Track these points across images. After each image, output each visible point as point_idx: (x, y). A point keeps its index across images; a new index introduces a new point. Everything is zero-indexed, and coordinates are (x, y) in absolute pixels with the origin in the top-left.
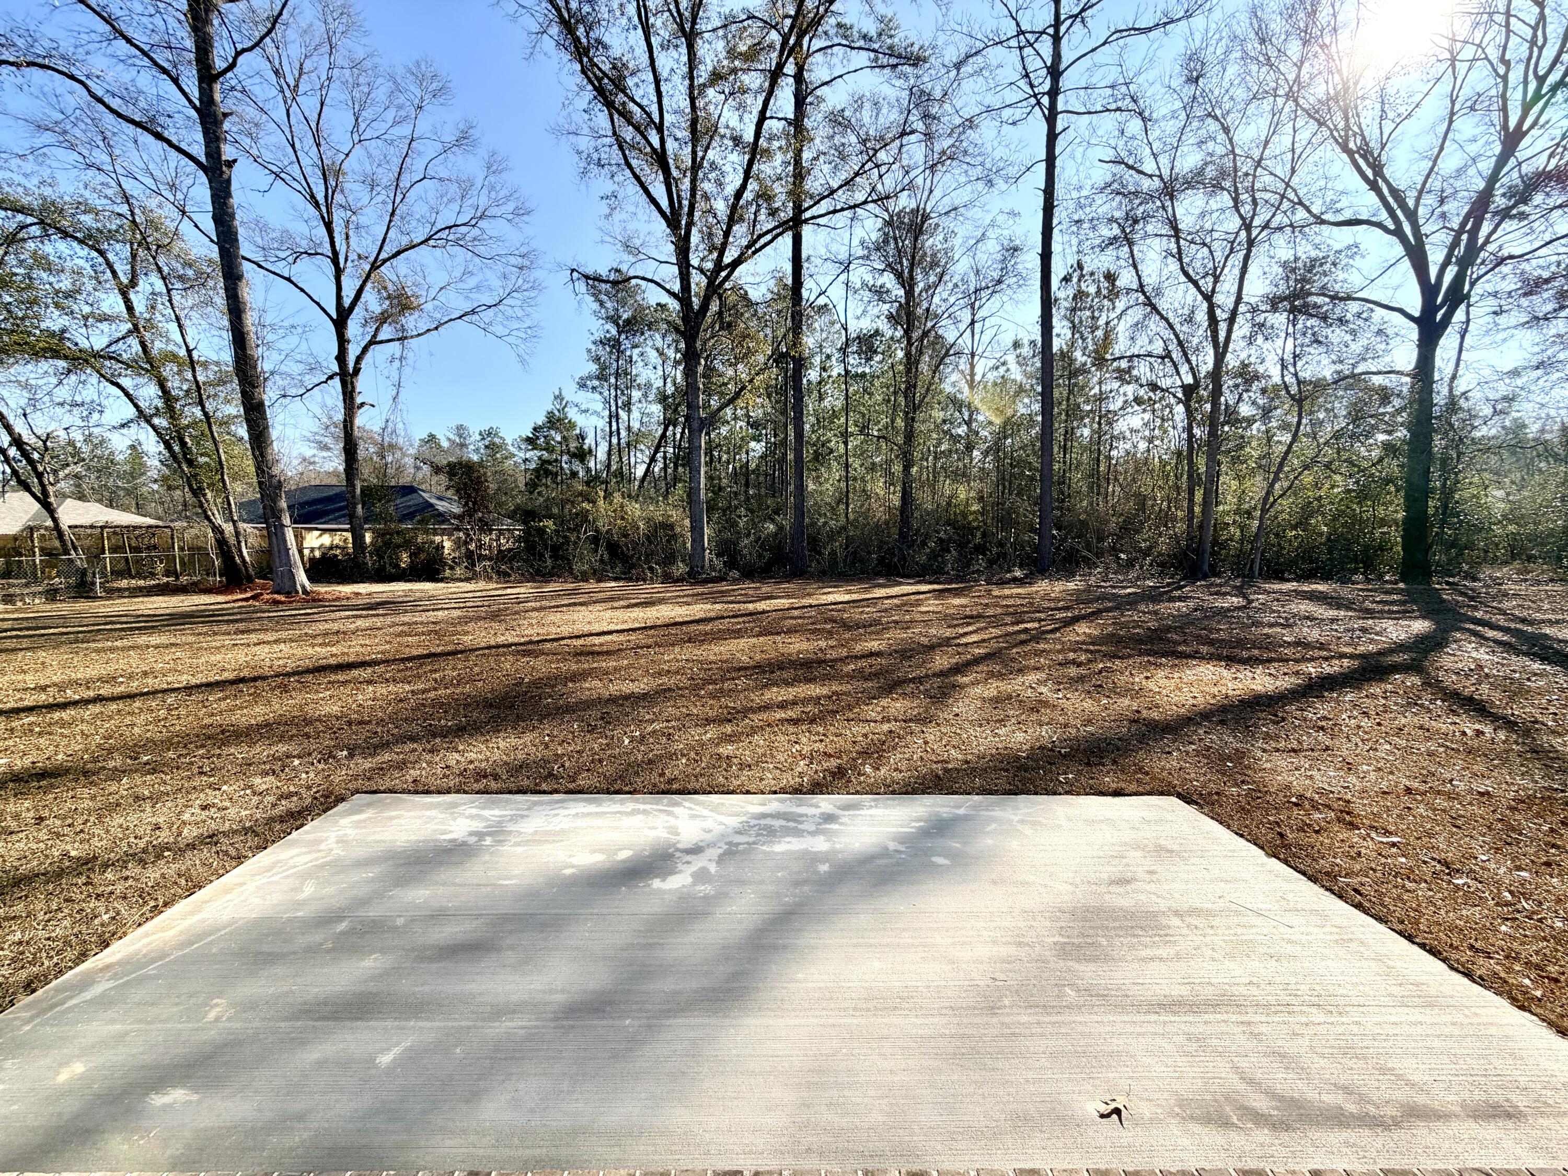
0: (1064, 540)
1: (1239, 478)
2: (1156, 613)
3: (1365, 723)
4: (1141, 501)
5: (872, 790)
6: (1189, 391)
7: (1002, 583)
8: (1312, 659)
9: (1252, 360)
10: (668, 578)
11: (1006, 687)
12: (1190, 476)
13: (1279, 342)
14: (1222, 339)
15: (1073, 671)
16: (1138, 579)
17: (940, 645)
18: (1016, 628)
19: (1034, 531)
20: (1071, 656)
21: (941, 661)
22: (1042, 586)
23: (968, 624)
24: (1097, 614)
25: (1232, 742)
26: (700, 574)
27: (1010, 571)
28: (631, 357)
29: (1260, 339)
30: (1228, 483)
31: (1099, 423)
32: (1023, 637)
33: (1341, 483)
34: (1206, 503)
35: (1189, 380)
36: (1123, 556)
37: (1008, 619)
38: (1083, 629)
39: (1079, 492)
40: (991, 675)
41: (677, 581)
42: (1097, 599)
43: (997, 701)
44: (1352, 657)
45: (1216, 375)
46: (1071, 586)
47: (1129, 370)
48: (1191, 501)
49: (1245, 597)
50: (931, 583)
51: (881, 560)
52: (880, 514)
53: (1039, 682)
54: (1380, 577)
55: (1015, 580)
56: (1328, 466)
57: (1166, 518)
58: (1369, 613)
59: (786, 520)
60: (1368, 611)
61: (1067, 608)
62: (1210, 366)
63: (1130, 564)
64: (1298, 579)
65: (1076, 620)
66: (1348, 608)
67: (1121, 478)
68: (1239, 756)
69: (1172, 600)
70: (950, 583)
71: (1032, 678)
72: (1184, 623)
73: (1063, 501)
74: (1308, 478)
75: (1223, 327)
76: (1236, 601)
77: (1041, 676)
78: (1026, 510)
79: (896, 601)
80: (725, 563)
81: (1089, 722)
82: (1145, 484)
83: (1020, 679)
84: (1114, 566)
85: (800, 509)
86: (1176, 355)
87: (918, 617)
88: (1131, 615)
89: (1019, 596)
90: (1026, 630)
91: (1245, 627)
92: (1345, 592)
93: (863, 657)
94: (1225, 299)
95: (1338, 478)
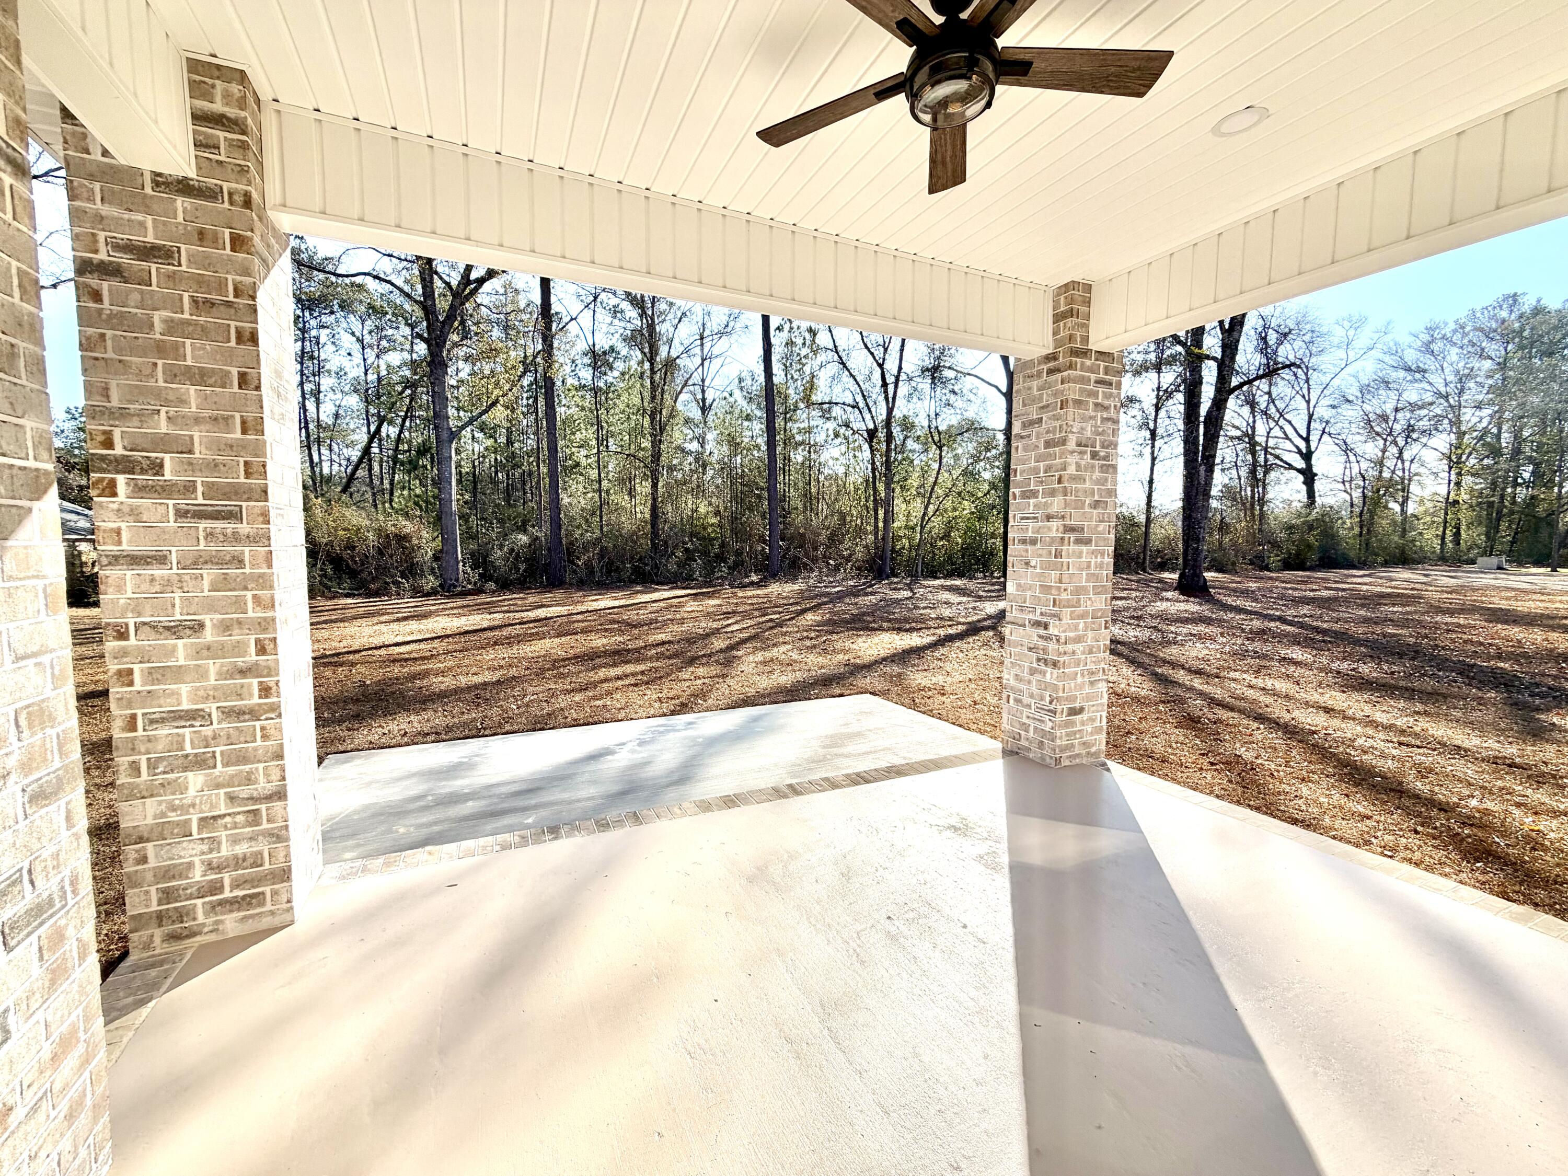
0: (788, 549)
1: (907, 502)
2: (856, 604)
3: (961, 655)
4: (843, 517)
5: (708, 709)
6: (872, 434)
7: (743, 586)
8: (944, 626)
9: (911, 413)
10: (417, 592)
11: (768, 655)
12: (875, 500)
13: (927, 402)
14: (891, 395)
15: (808, 643)
16: (843, 580)
17: (713, 634)
18: (764, 619)
19: (764, 542)
20: (805, 634)
21: (719, 643)
22: (774, 588)
23: (728, 618)
24: (818, 606)
25: (897, 669)
26: (455, 586)
27: (747, 577)
28: (317, 338)
29: (915, 399)
30: (899, 506)
31: (809, 452)
32: (770, 624)
33: (968, 507)
34: (885, 521)
35: (871, 426)
36: (832, 562)
37: (756, 613)
38: (810, 616)
39: (796, 509)
40: (756, 649)
41: (428, 595)
42: (816, 596)
43: (765, 663)
44: (963, 624)
45: (888, 423)
46: (796, 587)
47: (829, 411)
48: (876, 519)
49: (912, 590)
50: (684, 588)
51: (636, 569)
52: (628, 526)
53: (788, 650)
54: (992, 573)
55: (752, 584)
56: (959, 494)
57: (860, 531)
58: (980, 598)
59: (542, 533)
60: (980, 597)
61: (797, 604)
62: (884, 417)
63: (837, 568)
64: (945, 577)
65: (804, 611)
66: (969, 596)
67: (827, 497)
68: (900, 675)
69: (866, 594)
70: (701, 588)
71: (783, 648)
72: (873, 611)
73: (785, 517)
74: (948, 504)
75: (891, 388)
76: (907, 594)
77: (790, 647)
78: (758, 524)
79: (662, 604)
80: (480, 575)
81: (822, 667)
82: (844, 504)
83: (775, 649)
84: (825, 570)
85: (556, 523)
86: (862, 404)
87: (686, 615)
88: (840, 607)
89: (758, 596)
90: (771, 620)
91: (911, 610)
92: (971, 585)
93: (657, 645)
94: (891, 366)
95: (965, 503)
